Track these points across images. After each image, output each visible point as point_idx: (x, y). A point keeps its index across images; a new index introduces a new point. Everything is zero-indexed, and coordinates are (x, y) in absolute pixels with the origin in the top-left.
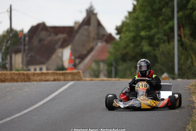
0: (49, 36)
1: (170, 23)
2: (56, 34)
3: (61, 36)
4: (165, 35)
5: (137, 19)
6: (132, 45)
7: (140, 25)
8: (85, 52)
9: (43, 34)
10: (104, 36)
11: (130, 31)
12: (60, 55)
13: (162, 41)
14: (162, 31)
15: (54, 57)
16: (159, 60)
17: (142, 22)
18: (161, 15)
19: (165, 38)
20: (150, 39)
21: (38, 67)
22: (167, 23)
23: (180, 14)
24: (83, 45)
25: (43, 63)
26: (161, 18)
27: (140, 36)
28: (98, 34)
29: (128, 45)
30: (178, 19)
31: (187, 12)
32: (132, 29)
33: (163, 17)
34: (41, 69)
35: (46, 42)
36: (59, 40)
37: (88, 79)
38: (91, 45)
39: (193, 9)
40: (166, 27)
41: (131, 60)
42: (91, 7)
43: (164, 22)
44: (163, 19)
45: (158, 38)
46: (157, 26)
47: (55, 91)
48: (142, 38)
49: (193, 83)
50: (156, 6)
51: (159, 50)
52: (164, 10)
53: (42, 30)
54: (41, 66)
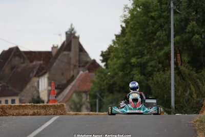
0: (23, 63)
1: (166, 49)
2: (31, 61)
3: (37, 63)
4: (159, 63)
5: (127, 43)
6: (121, 74)
7: (131, 51)
8: (65, 82)
9: (16, 61)
10: (87, 62)
11: (119, 58)
12: (36, 84)
13: (156, 69)
14: (156, 57)
15: (28, 86)
16: (153, 91)
17: (132, 47)
18: (154, 39)
19: (160, 66)
20: (142, 67)
22: (162, 49)
23: (178, 38)
24: (63, 74)
25: (16, 94)
26: (154, 43)
27: (130, 63)
28: (79, 61)
29: (116, 74)
30: (174, 44)
31: (186, 36)
32: (121, 55)
33: (157, 41)
34: (13, 101)
35: (19, 70)
36: (34, 67)
37: (72, 113)
38: (72, 74)
39: (193, 33)
40: (161, 53)
41: (119, 92)
42: (73, 29)
43: (158, 48)
44: (157, 44)
45: (151, 66)
46: (150, 52)
47: (38, 127)
48: (133, 66)
49: (198, 118)
50: (150, 29)
51: (153, 79)
52: (158, 34)
53: (15, 55)
54: (13, 98)
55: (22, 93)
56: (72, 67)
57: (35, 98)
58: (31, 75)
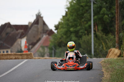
0: (13, 31)
2: (17, 30)
3: (20, 31)
5: (68, 20)
6: (65, 37)
8: (35, 41)
9: (9, 30)
10: (47, 31)
12: (19, 43)
15: (15, 44)
17: (71, 22)
18: (83, 18)
21: (5, 51)
24: (34, 37)
25: (9, 48)
28: (43, 30)
29: (62, 37)
34: (7, 52)
35: (10, 35)
36: (19, 33)
38: (39, 37)
42: (39, 13)
43: (85, 22)
46: (81, 25)
53: (8, 27)
54: (7, 50)
55: (12, 47)
56: (39, 33)
57: (19, 50)
58: (17, 37)
